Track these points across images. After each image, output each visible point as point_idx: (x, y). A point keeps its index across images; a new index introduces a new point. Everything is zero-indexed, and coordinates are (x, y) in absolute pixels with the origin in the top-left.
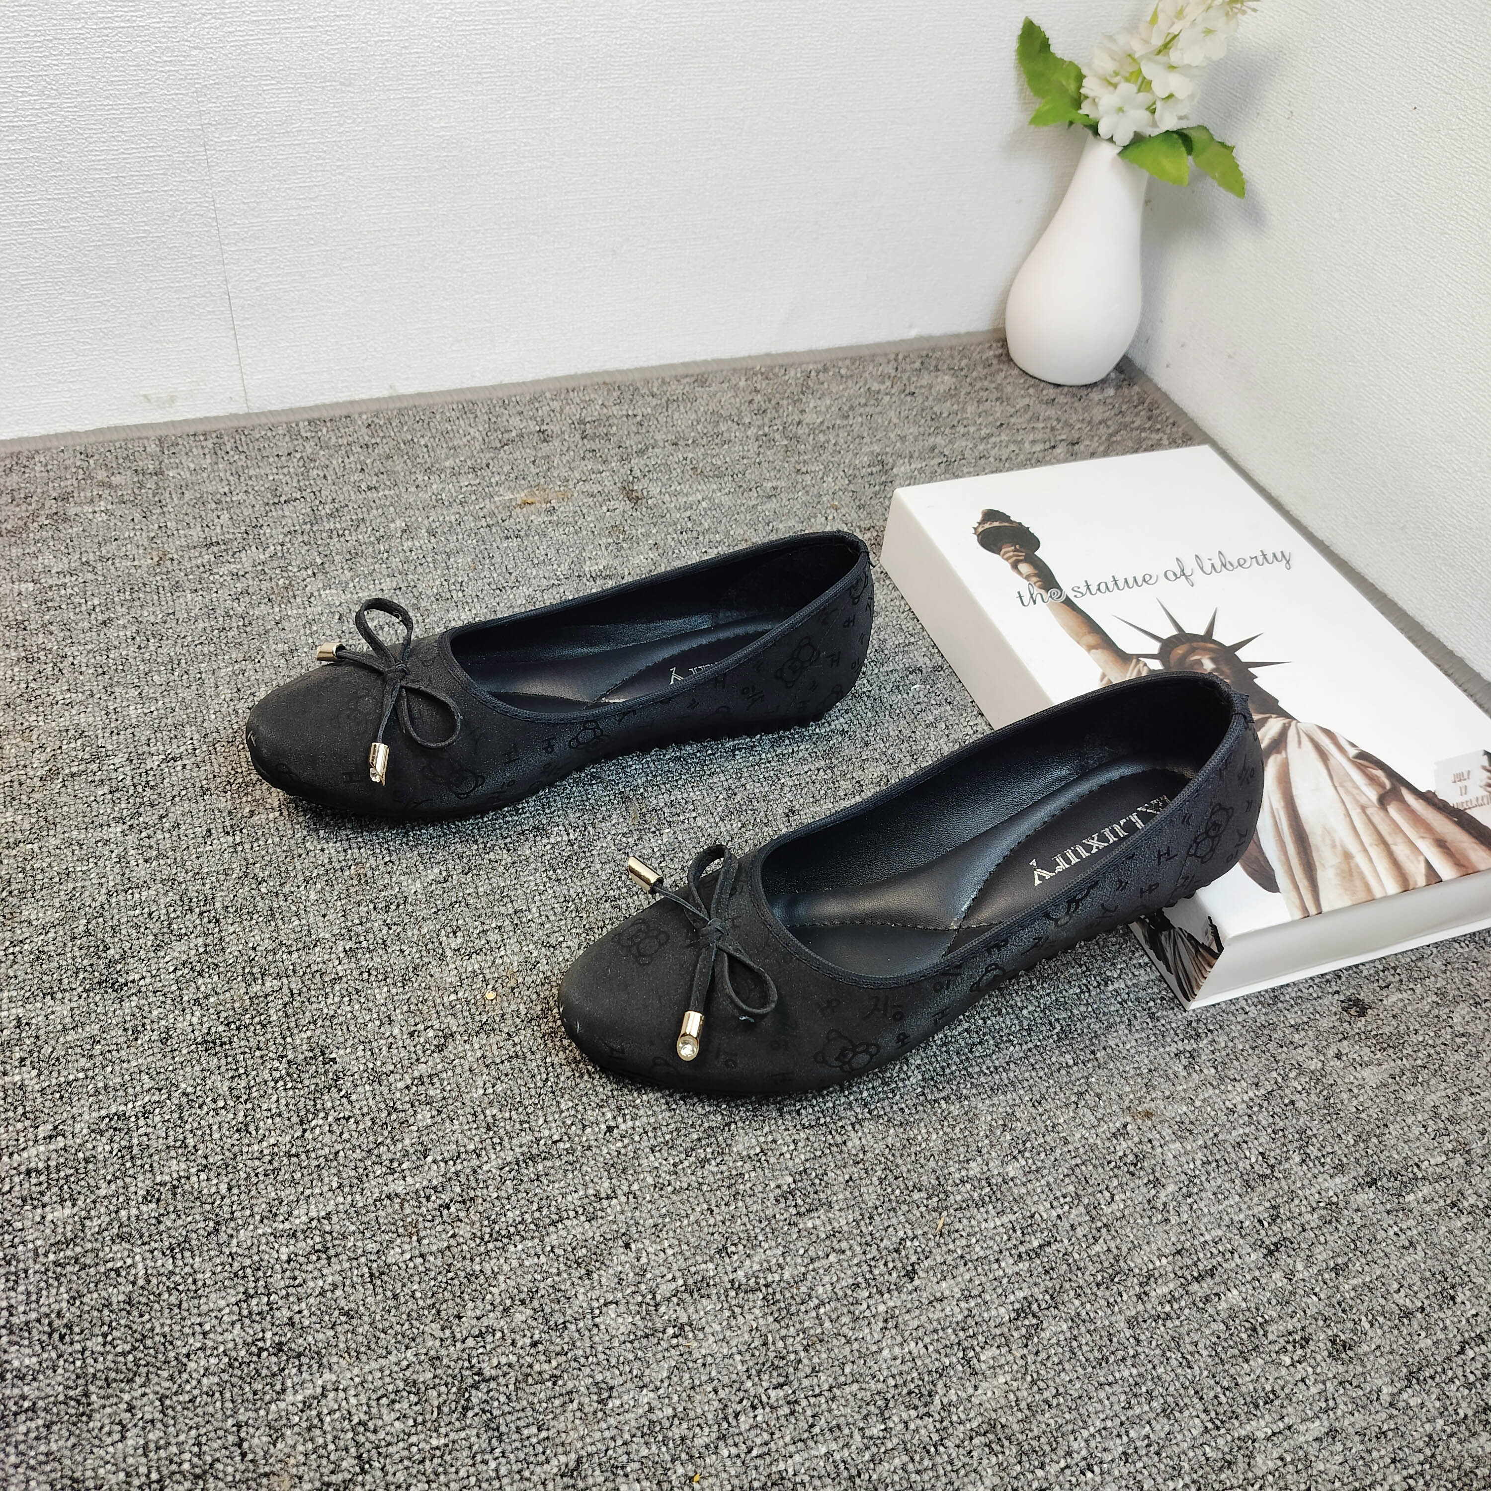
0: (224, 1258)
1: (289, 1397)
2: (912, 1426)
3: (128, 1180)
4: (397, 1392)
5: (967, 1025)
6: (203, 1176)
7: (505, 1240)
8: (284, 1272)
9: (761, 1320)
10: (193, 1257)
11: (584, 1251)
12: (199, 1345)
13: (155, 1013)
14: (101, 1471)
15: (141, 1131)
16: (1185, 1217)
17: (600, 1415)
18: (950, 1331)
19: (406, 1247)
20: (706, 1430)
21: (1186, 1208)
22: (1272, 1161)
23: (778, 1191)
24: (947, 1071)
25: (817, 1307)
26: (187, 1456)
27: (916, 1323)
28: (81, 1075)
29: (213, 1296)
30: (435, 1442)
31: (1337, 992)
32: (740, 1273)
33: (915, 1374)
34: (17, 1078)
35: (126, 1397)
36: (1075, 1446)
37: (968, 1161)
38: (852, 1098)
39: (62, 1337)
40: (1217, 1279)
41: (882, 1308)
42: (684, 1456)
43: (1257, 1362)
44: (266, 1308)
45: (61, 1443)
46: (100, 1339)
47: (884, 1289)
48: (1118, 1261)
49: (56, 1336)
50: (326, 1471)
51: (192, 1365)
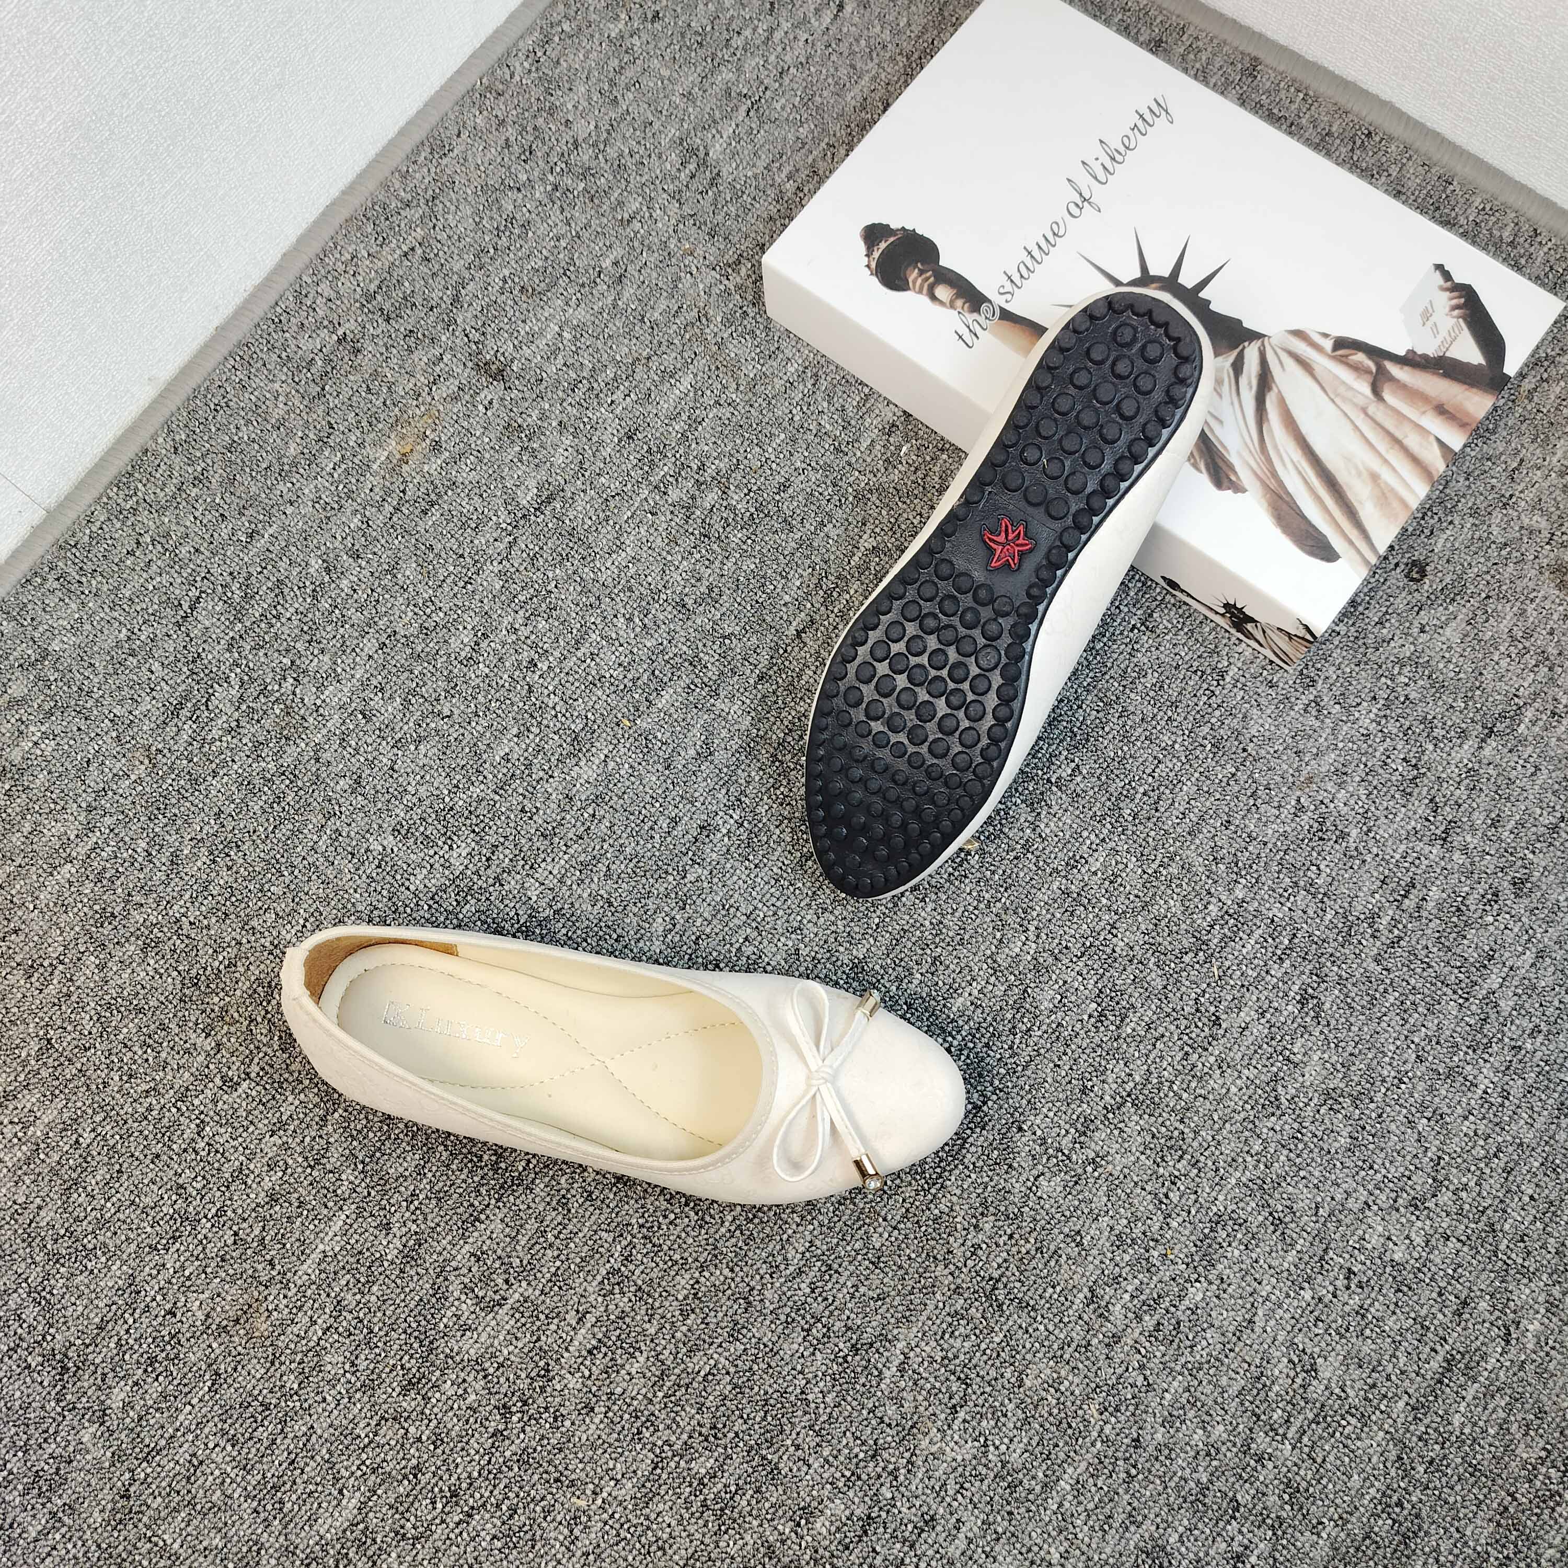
0: (770, 1318)
1: (887, 1374)
2: (1278, 1128)
3: (660, 1311)
4: (950, 1325)
5: (1141, 790)
6: (706, 1274)
7: (940, 1181)
8: (815, 1299)
9: (1142, 1122)
10: (749, 1330)
11: (996, 1152)
12: (804, 1382)
13: (563, 1181)
14: (814, 1493)
15: (637, 1272)
16: (1375, 850)
17: (1083, 1253)
18: (1265, 1046)
19: (880, 1230)
20: (1155, 1218)
21: (1371, 843)
22: (1414, 761)
23: (1093, 1020)
24: (1150, 840)
25: (1170, 1088)
26: (857, 1450)
27: (1240, 1054)
28: (558, 1263)
29: (785, 1346)
30: (997, 1340)
31: (1397, 565)
32: (1107, 1098)
33: (1260, 1092)
34: (517, 1296)
35: (789, 1442)
36: (1385, 1073)
37: (1206, 908)
38: (1097, 910)
39: (715, 1437)
40: (1419, 886)
41: (1212, 1059)
42: (1152, 1244)
43: (1471, 933)
44: (825, 1330)
45: (775, 1495)
46: (740, 1421)
47: (1206, 1045)
48: (1346, 918)
49: (711, 1439)
50: (946, 1400)
51: (810, 1397)
